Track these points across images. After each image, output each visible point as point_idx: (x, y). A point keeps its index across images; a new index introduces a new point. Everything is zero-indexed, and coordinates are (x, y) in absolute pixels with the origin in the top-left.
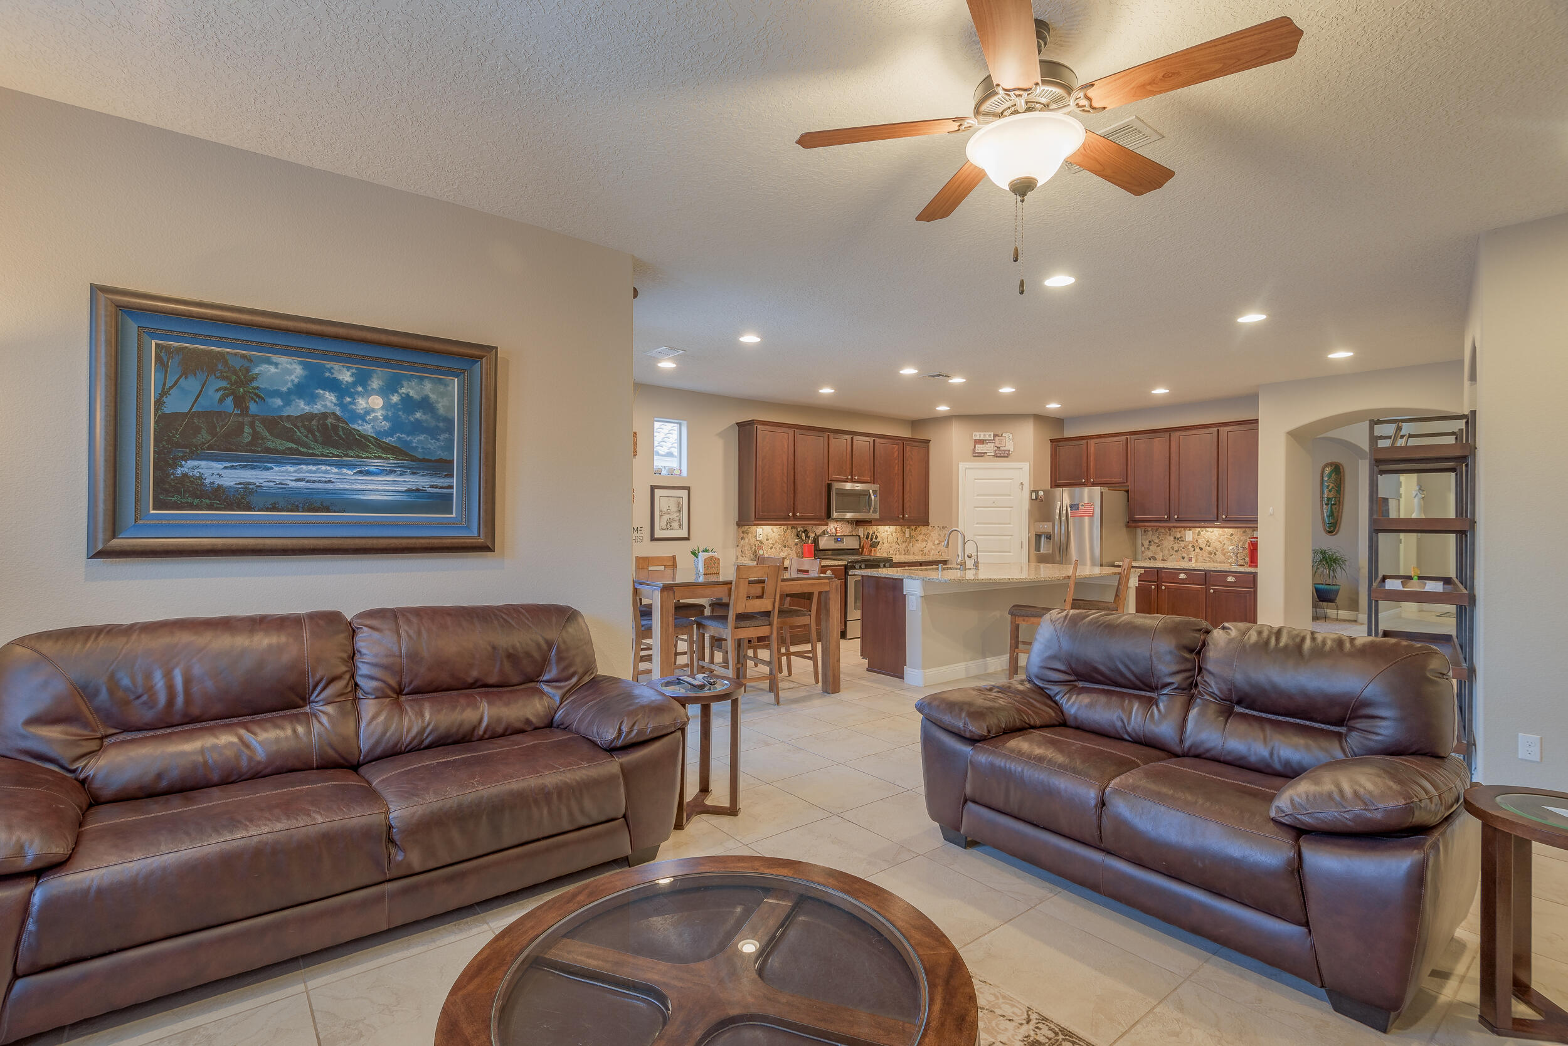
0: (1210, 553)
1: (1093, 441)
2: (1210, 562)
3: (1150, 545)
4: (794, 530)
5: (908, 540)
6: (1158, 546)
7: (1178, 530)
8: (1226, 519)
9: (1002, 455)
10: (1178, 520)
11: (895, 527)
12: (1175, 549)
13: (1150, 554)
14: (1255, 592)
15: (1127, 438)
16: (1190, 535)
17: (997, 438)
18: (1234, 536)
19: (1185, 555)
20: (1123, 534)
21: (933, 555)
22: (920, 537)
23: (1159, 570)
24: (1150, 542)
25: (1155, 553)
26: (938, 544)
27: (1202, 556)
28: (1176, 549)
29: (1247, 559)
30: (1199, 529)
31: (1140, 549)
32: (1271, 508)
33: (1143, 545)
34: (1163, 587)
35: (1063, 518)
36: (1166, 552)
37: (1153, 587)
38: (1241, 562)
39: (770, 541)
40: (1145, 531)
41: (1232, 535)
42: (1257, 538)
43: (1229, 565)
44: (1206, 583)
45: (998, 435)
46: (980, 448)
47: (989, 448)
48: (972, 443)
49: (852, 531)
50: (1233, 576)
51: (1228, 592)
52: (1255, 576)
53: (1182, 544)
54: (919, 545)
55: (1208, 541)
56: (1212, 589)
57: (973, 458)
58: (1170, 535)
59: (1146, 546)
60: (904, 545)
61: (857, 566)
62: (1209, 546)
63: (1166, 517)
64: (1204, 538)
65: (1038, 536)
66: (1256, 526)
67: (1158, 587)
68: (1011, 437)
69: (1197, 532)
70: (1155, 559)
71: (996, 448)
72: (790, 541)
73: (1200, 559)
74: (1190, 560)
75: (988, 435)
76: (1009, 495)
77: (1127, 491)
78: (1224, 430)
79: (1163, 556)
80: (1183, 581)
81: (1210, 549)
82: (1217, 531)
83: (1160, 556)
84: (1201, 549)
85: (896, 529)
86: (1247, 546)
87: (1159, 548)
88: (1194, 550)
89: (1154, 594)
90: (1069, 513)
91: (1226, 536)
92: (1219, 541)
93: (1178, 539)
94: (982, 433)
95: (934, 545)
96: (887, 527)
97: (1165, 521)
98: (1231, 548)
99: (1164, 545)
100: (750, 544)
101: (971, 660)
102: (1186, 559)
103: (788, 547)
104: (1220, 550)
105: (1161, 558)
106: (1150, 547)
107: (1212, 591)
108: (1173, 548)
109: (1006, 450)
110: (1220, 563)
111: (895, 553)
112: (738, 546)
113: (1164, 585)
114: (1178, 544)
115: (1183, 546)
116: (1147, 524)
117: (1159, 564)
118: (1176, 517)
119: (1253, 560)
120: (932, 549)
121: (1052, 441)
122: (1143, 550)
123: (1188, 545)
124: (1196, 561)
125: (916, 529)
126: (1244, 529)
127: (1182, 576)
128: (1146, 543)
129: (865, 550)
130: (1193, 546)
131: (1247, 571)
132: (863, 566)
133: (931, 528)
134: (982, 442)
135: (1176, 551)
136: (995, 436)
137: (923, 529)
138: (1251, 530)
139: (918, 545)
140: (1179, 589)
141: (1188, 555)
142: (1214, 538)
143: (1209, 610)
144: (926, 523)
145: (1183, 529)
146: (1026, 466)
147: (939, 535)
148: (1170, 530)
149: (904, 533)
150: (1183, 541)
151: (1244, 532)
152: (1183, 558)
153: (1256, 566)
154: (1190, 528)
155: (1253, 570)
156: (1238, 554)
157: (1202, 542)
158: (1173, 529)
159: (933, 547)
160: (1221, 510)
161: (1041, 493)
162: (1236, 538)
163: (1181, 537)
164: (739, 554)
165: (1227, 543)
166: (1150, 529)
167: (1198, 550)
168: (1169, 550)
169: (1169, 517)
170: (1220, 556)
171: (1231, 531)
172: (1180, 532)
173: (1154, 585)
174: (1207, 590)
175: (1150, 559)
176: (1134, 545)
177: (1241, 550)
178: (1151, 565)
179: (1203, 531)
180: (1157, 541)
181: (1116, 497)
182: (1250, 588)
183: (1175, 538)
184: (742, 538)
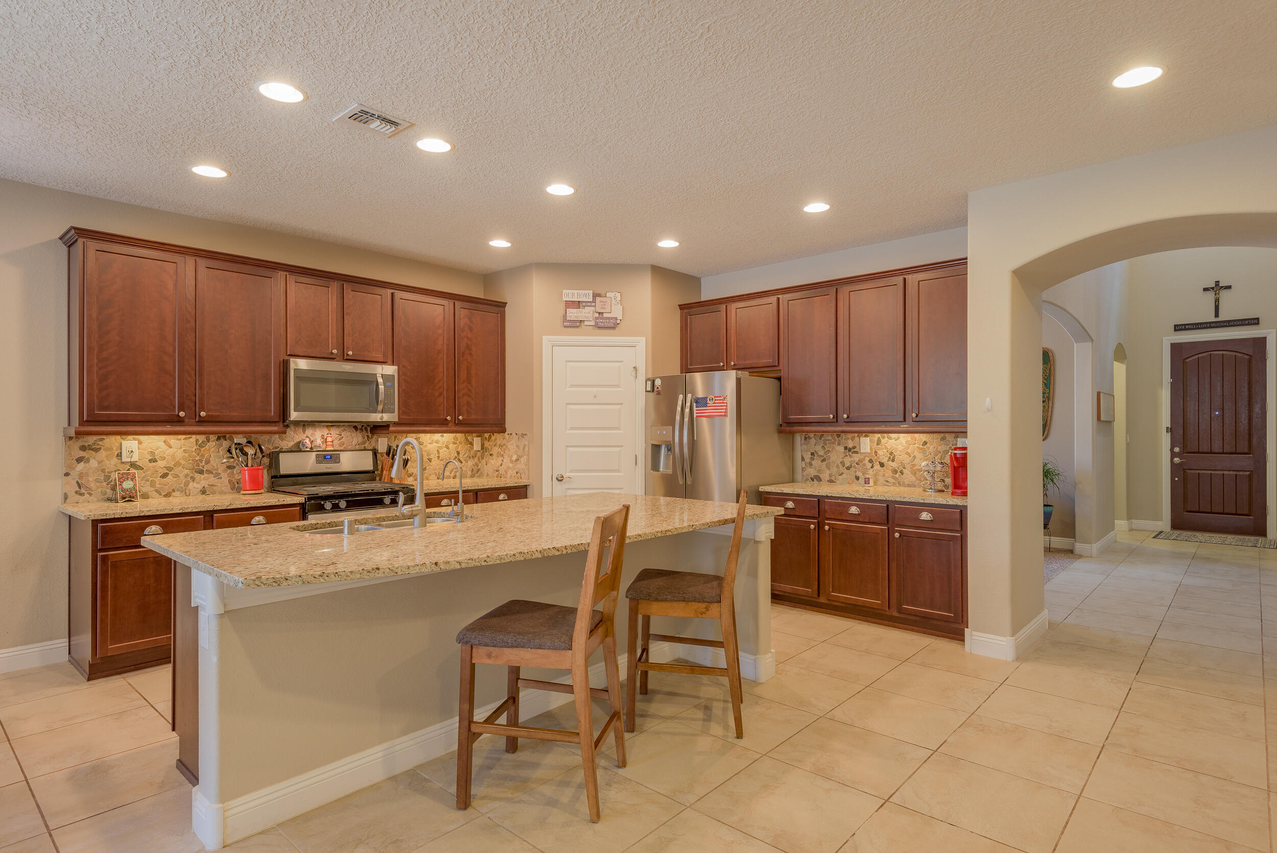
0: (895, 472)
1: (734, 306)
2: (894, 484)
3: (812, 459)
4: (226, 444)
5: (479, 454)
6: (824, 460)
7: (850, 436)
8: (918, 419)
9: (606, 325)
10: (849, 422)
11: (451, 435)
12: (846, 466)
13: (812, 472)
14: (963, 540)
15: (779, 298)
16: (866, 444)
17: (598, 299)
18: (928, 445)
19: (859, 474)
20: (774, 442)
21: (511, 477)
22: (495, 450)
23: (820, 500)
24: (812, 454)
25: (819, 471)
26: (517, 460)
27: (884, 475)
28: (847, 464)
29: (949, 481)
30: (879, 435)
31: (799, 464)
32: (988, 399)
33: (803, 459)
34: (827, 528)
35: (686, 420)
36: (834, 470)
37: (812, 526)
38: (940, 486)
39: (161, 464)
40: (806, 439)
41: (925, 443)
42: (965, 449)
43: (921, 489)
44: (888, 523)
45: (599, 295)
46: (573, 314)
47: (586, 314)
48: (563, 305)
49: (364, 443)
50: (929, 512)
51: (921, 536)
52: (962, 512)
53: (856, 457)
54: (494, 462)
55: (891, 453)
56: (897, 531)
57: (564, 329)
58: (839, 444)
59: (807, 460)
60: (470, 463)
61: (328, 506)
62: (893, 461)
63: (831, 416)
64: (886, 448)
65: (656, 448)
66: (965, 430)
67: (820, 526)
68: (619, 298)
69: (876, 439)
70: (818, 478)
71: (597, 315)
72: (214, 462)
73: (881, 480)
74: (867, 481)
75: (585, 295)
76: (618, 386)
77: (779, 379)
78: (912, 279)
79: (830, 475)
80: (855, 518)
81: (894, 465)
82: (904, 438)
83: (825, 476)
84: (882, 465)
85: (455, 438)
86: (947, 460)
87: (824, 463)
88: (872, 467)
89: (814, 537)
90: (695, 412)
91: (917, 445)
92: (908, 454)
93: (850, 450)
94: (575, 292)
95: (511, 461)
96: (437, 436)
97: (830, 423)
98: (924, 464)
99: (831, 460)
100: (103, 471)
101: (405, 732)
102: (862, 481)
103: (209, 472)
104: (908, 467)
105: (827, 478)
106: (813, 462)
107: (897, 535)
108: (843, 463)
109: (612, 318)
110: (909, 486)
111: (452, 475)
112: (67, 474)
113: (828, 524)
114: (851, 457)
115: (857, 460)
116: (806, 428)
117: (823, 490)
118: (845, 416)
119: (959, 484)
120: (509, 468)
121: (682, 307)
122: (804, 466)
123: (864, 459)
124: (875, 483)
125: (490, 437)
126: (942, 435)
127: (854, 510)
128: (808, 456)
129: (385, 472)
130: (871, 461)
131: (951, 503)
132: (343, 504)
133: (507, 436)
134: (577, 304)
135: (848, 468)
136: (595, 296)
137: (498, 437)
138: (953, 435)
139: (492, 461)
140: (847, 530)
141: (863, 474)
142: (900, 448)
143: (894, 565)
144: (500, 427)
145: (856, 435)
146: (641, 344)
147: (517, 446)
148: (839, 436)
149: (472, 444)
150: (857, 452)
151: (943, 439)
152: (857, 478)
153: (965, 494)
154: (867, 433)
155: (957, 501)
156: (934, 473)
157: (883, 455)
158: (843, 434)
159: (511, 465)
160: (909, 406)
161: (658, 382)
162: (931, 448)
163: (854, 447)
164: (72, 488)
165: (919, 455)
166: (812, 435)
167: (877, 467)
168: (838, 467)
169: (836, 417)
170: (908, 477)
171: (923, 437)
172: (853, 439)
173: (813, 523)
174: (890, 532)
175: (813, 480)
176: (792, 459)
177: (939, 467)
178: (809, 491)
179: (884, 438)
180: (821, 453)
181: (763, 387)
182: (956, 531)
183: (846, 448)
184: (79, 460)
